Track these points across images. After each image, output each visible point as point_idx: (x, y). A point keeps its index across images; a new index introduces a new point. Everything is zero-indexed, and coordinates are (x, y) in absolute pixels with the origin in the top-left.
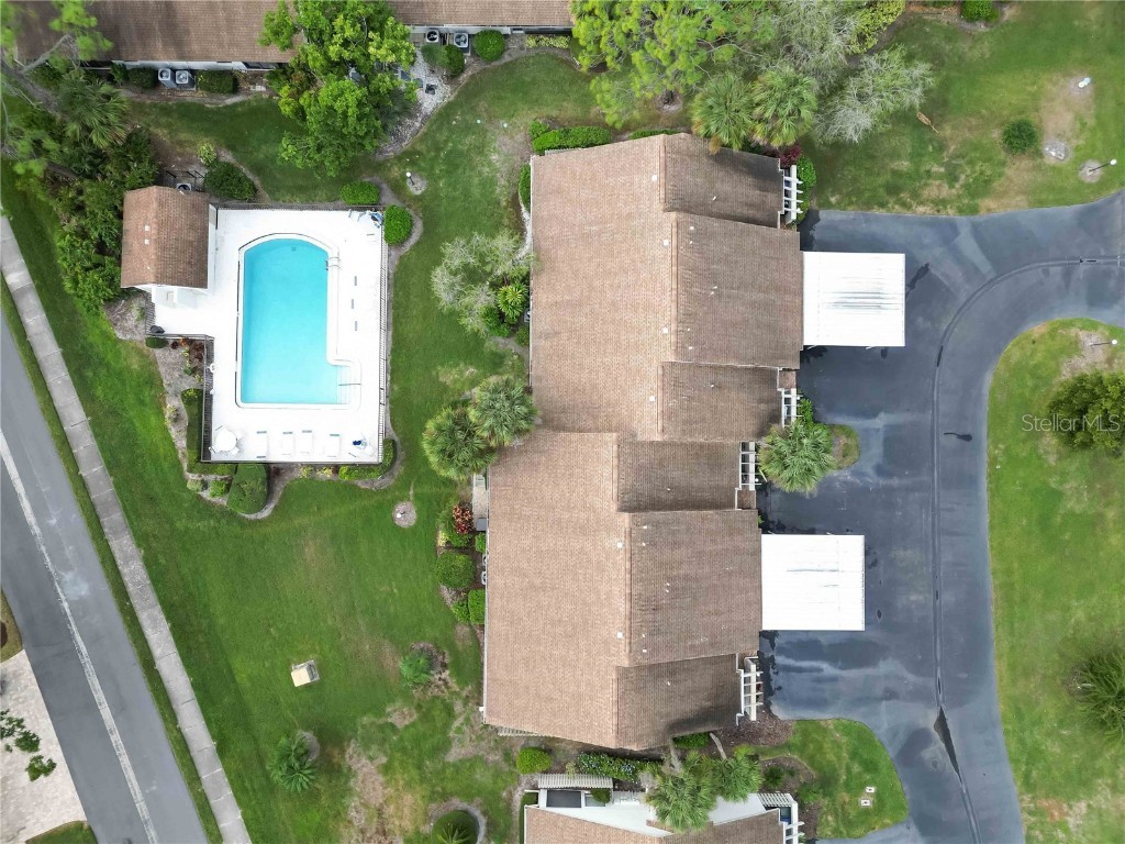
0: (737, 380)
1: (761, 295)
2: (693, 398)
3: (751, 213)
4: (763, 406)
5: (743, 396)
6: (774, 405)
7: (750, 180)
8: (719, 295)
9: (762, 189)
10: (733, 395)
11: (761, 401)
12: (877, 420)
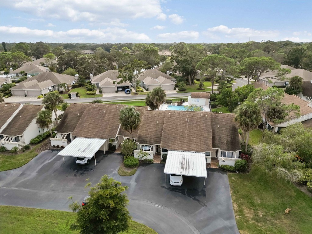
0: (159, 131)
1: (187, 135)
2: (155, 118)
3: (217, 138)
4: (149, 138)
5: (153, 133)
6: (148, 142)
7: (229, 139)
8: (186, 122)
9: (227, 143)
10: (154, 129)
11: (151, 137)
12: (134, 182)
